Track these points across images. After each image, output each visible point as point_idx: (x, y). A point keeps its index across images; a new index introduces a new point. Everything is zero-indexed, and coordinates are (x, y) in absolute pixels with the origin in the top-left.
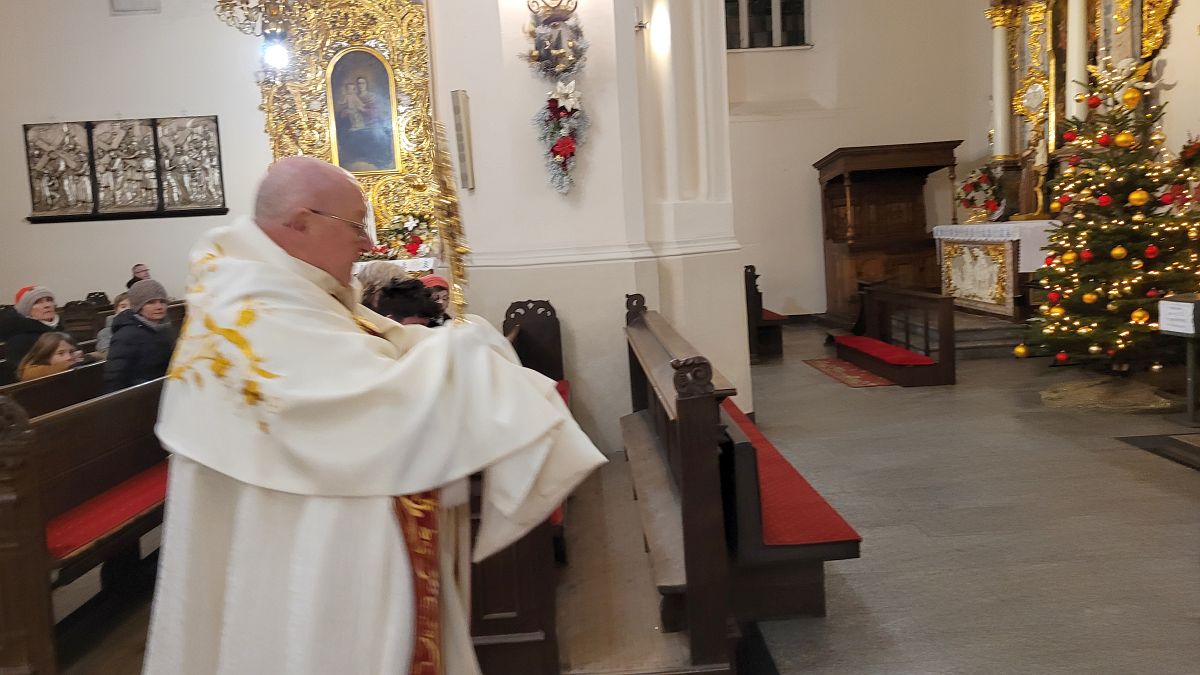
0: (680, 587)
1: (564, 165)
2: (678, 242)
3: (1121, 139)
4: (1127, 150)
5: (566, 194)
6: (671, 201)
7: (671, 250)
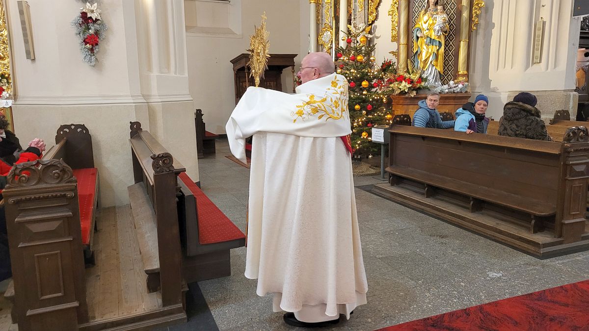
0: (157, 269)
1: (92, 50)
2: (159, 96)
3: (359, 58)
4: (361, 63)
5: (94, 66)
6: (155, 73)
7: (156, 99)
